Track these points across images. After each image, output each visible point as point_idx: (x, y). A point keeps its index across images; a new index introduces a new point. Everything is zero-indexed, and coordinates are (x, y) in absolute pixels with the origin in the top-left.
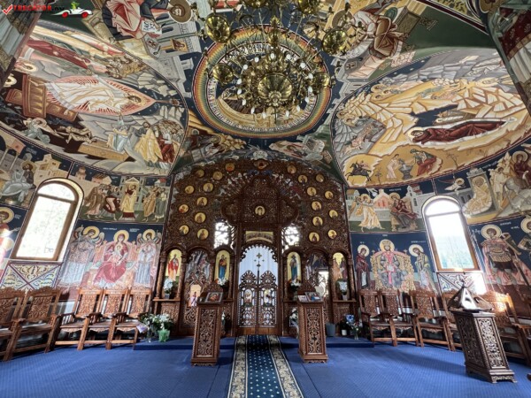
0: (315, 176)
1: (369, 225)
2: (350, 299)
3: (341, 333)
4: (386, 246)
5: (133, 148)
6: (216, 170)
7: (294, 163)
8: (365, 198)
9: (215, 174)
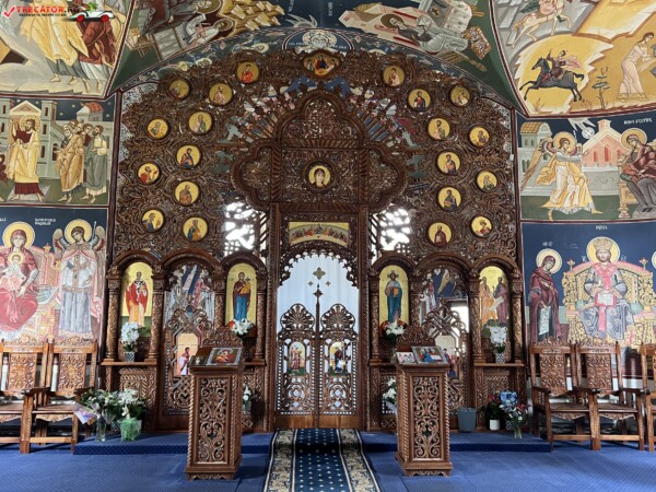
0: (449, 90)
1: (567, 204)
2: (512, 361)
3: (488, 425)
4: (600, 251)
5: (17, 30)
6: (215, 81)
7: (401, 59)
8: (562, 141)
9: (214, 90)
